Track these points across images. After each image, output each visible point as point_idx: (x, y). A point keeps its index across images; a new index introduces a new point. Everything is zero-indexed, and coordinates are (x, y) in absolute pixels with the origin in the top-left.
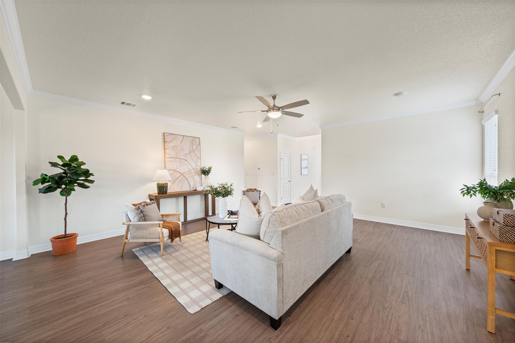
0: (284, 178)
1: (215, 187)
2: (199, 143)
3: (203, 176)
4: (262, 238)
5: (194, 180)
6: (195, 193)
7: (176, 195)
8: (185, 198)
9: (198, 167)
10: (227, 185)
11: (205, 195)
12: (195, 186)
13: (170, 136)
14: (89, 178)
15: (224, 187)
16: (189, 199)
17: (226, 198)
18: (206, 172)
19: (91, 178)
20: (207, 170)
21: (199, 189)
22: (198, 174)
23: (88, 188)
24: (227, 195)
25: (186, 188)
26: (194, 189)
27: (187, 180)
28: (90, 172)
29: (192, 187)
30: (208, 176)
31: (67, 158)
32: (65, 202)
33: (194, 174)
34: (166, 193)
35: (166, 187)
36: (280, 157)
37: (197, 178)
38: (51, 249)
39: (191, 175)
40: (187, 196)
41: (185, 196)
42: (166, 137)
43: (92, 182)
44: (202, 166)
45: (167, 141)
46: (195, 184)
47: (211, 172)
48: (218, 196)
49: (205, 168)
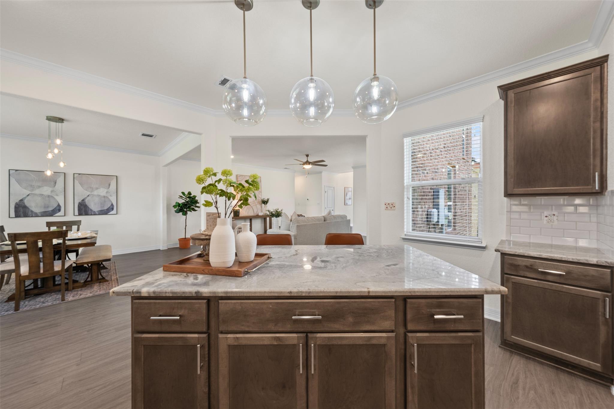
0: (327, 208)
1: (271, 211)
2: (260, 181)
3: (263, 205)
4: (290, 230)
5: (257, 208)
6: (257, 217)
7: (244, 218)
8: (251, 220)
9: (259, 199)
10: (278, 209)
11: (265, 218)
12: (257, 212)
13: (241, 177)
14: (196, 205)
15: (276, 211)
16: (253, 221)
17: (278, 218)
18: (265, 202)
19: (197, 205)
20: (266, 201)
21: (261, 214)
22: (259, 203)
23: (195, 211)
24: (279, 216)
25: (251, 214)
26: (257, 214)
27: (252, 207)
28: (198, 202)
29: (255, 212)
30: (267, 205)
31: (186, 193)
32: (185, 219)
33: (257, 203)
34: (239, 216)
35: (239, 212)
36: (325, 190)
37: (259, 206)
38: (179, 246)
39: (255, 204)
40: (252, 219)
41: (251, 219)
42: (238, 178)
43: (199, 207)
44: (262, 198)
45: (239, 181)
46: (257, 211)
47: (269, 202)
48: (273, 217)
49: (265, 199)
